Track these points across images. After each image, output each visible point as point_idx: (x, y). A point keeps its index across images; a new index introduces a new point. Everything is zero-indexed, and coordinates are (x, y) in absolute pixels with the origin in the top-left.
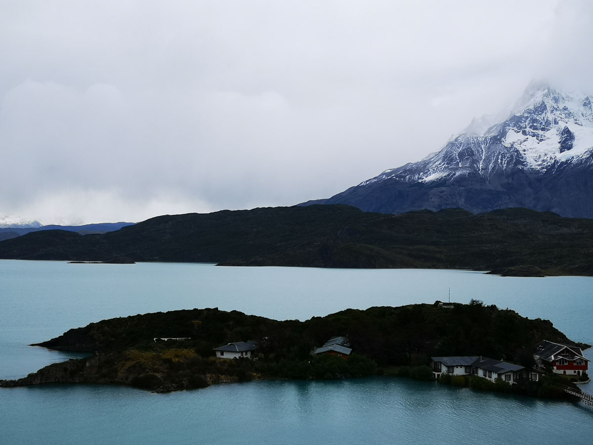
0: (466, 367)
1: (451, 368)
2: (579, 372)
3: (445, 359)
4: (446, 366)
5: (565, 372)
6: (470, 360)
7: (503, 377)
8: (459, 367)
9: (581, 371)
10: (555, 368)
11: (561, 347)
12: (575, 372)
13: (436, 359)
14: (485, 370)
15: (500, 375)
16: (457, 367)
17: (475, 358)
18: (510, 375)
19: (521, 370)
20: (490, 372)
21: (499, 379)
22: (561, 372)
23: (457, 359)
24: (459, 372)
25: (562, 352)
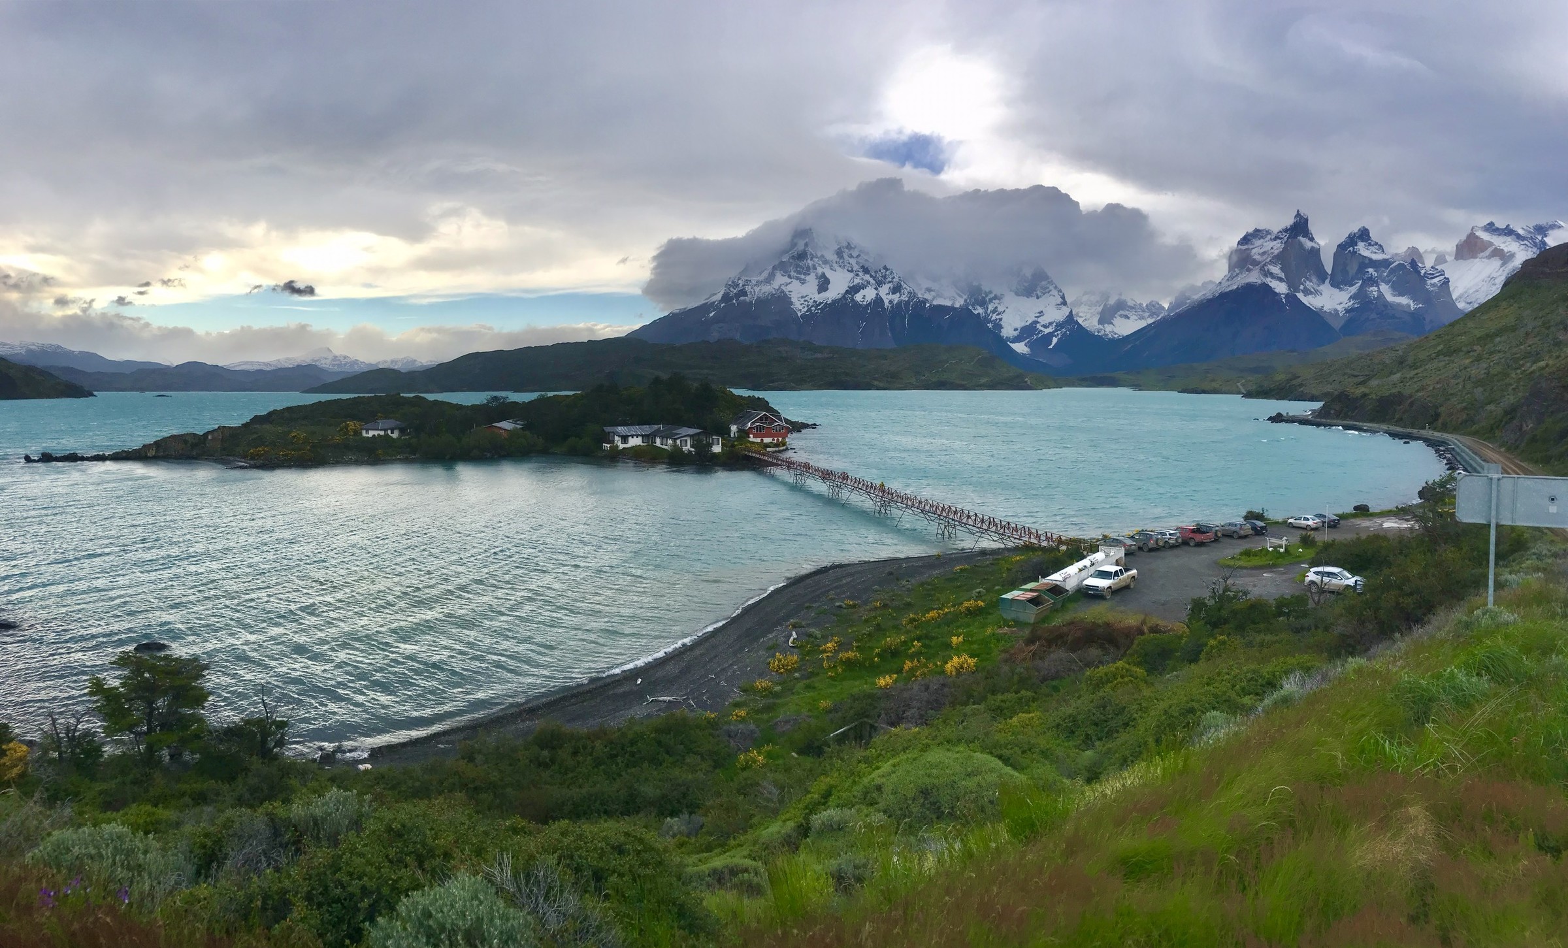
0: (642, 436)
1: (625, 439)
2: (778, 440)
3: (620, 429)
4: (619, 436)
5: (762, 440)
6: (647, 430)
7: (678, 442)
8: (635, 437)
9: (780, 439)
10: (751, 436)
11: (759, 414)
12: (773, 440)
13: (607, 429)
14: (662, 438)
15: (675, 440)
16: (632, 436)
17: (656, 427)
18: (686, 440)
19: (698, 434)
20: (667, 439)
21: (675, 445)
22: (759, 440)
23: (637, 429)
24: (635, 442)
25: (761, 419)
